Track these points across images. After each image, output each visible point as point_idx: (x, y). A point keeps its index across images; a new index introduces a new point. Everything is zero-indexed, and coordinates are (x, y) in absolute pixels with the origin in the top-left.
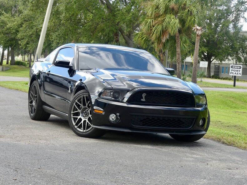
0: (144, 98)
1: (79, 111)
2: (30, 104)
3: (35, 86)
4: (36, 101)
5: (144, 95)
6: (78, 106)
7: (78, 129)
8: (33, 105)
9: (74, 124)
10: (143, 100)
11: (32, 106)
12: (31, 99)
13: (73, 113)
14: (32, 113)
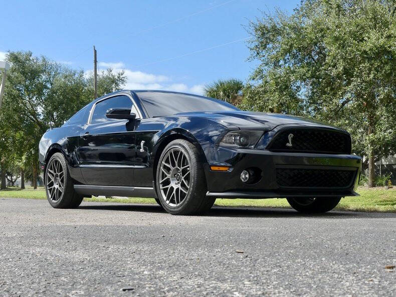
0: (290, 141)
1: (169, 176)
2: (48, 188)
3: (56, 161)
4: (62, 181)
5: (290, 136)
7: (171, 204)
8: (54, 188)
10: (289, 144)
11: (52, 190)
12: (50, 179)
13: (163, 183)
14: (54, 199)
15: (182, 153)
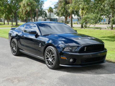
0: (85, 49)
1: (48, 57)
3: (14, 41)
4: (16, 48)
5: (85, 48)
6: (48, 54)
7: (49, 65)
9: (47, 63)
10: (85, 50)
11: (13, 50)
12: (12, 46)
13: (46, 58)
14: (14, 52)
15: (52, 51)
